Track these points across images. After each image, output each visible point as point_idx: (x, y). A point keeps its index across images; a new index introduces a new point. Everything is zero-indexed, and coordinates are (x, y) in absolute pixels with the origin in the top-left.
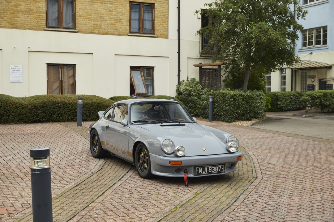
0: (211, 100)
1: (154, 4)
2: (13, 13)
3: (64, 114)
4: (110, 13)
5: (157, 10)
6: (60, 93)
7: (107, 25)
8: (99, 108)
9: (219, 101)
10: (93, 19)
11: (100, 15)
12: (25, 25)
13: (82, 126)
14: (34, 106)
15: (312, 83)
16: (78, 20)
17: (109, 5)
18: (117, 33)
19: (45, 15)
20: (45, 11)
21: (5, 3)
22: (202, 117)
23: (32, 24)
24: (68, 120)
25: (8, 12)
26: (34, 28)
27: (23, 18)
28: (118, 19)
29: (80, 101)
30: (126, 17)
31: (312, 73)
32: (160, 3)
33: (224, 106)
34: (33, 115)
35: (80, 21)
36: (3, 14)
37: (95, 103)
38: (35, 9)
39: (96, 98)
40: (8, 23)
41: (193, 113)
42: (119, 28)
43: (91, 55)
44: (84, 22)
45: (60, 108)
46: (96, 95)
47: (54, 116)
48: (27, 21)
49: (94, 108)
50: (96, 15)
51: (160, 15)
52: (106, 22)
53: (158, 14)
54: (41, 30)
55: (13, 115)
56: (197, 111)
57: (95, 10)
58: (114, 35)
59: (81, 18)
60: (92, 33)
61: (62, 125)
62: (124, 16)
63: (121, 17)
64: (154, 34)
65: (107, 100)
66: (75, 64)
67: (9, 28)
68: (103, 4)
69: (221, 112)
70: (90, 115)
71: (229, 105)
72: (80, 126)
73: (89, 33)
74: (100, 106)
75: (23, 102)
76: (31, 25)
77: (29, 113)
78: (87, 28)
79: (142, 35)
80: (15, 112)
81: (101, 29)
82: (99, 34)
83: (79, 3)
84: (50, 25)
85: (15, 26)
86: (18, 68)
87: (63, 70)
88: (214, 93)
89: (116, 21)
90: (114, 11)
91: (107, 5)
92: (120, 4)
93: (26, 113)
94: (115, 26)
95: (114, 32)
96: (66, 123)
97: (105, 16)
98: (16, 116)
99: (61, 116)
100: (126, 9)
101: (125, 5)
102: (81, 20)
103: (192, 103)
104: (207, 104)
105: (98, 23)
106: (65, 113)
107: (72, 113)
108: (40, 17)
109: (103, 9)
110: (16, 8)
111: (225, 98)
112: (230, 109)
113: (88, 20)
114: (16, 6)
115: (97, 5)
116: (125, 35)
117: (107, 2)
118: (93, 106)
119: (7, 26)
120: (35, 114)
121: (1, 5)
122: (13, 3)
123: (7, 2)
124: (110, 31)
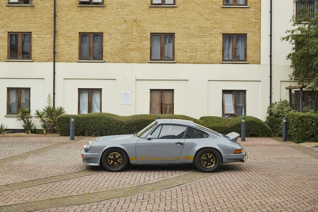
0: (285, 121)
1: (246, 34)
2: (125, 51)
4: (204, 45)
5: (249, 39)
7: (202, 56)
10: (189, 51)
11: (195, 48)
12: (134, 60)
14: (130, 123)
16: (176, 53)
17: (203, 38)
18: (210, 62)
19: (150, 51)
20: (150, 48)
21: (119, 44)
23: (139, 58)
25: (121, 50)
26: (140, 61)
27: (132, 54)
28: (212, 49)
30: (220, 47)
32: (253, 33)
34: (130, 130)
35: (178, 54)
36: (118, 52)
38: (142, 46)
40: (121, 59)
42: (213, 57)
43: (187, 81)
44: (182, 54)
48: (136, 56)
50: (192, 48)
51: (252, 44)
52: (201, 53)
53: (250, 42)
54: (146, 63)
55: (115, 130)
57: (191, 44)
58: (208, 63)
59: (179, 51)
60: (188, 63)
62: (217, 47)
63: (215, 48)
64: (247, 61)
66: (174, 90)
67: (122, 62)
68: (198, 38)
71: (297, 127)
73: (186, 63)
75: (122, 120)
76: (138, 60)
77: (127, 129)
78: (184, 59)
79: (233, 62)
80: (116, 128)
81: (196, 59)
82: (194, 63)
83: (177, 39)
84: (153, 58)
85: (126, 61)
86: (127, 93)
87: (163, 94)
89: (210, 52)
90: (208, 43)
91: (202, 39)
92: (213, 37)
93: (124, 129)
94: (209, 56)
95: (208, 61)
97: (200, 48)
98: (117, 131)
100: (219, 41)
101: (219, 37)
102: (179, 52)
105: (194, 54)
108: (146, 52)
109: (198, 42)
110: (127, 47)
112: (299, 130)
113: (184, 52)
114: (127, 45)
115: (193, 39)
116: (218, 63)
117: (202, 36)
119: (121, 61)
120: (131, 129)
121: (116, 46)
122: (125, 43)
123: (121, 43)
124: (204, 60)
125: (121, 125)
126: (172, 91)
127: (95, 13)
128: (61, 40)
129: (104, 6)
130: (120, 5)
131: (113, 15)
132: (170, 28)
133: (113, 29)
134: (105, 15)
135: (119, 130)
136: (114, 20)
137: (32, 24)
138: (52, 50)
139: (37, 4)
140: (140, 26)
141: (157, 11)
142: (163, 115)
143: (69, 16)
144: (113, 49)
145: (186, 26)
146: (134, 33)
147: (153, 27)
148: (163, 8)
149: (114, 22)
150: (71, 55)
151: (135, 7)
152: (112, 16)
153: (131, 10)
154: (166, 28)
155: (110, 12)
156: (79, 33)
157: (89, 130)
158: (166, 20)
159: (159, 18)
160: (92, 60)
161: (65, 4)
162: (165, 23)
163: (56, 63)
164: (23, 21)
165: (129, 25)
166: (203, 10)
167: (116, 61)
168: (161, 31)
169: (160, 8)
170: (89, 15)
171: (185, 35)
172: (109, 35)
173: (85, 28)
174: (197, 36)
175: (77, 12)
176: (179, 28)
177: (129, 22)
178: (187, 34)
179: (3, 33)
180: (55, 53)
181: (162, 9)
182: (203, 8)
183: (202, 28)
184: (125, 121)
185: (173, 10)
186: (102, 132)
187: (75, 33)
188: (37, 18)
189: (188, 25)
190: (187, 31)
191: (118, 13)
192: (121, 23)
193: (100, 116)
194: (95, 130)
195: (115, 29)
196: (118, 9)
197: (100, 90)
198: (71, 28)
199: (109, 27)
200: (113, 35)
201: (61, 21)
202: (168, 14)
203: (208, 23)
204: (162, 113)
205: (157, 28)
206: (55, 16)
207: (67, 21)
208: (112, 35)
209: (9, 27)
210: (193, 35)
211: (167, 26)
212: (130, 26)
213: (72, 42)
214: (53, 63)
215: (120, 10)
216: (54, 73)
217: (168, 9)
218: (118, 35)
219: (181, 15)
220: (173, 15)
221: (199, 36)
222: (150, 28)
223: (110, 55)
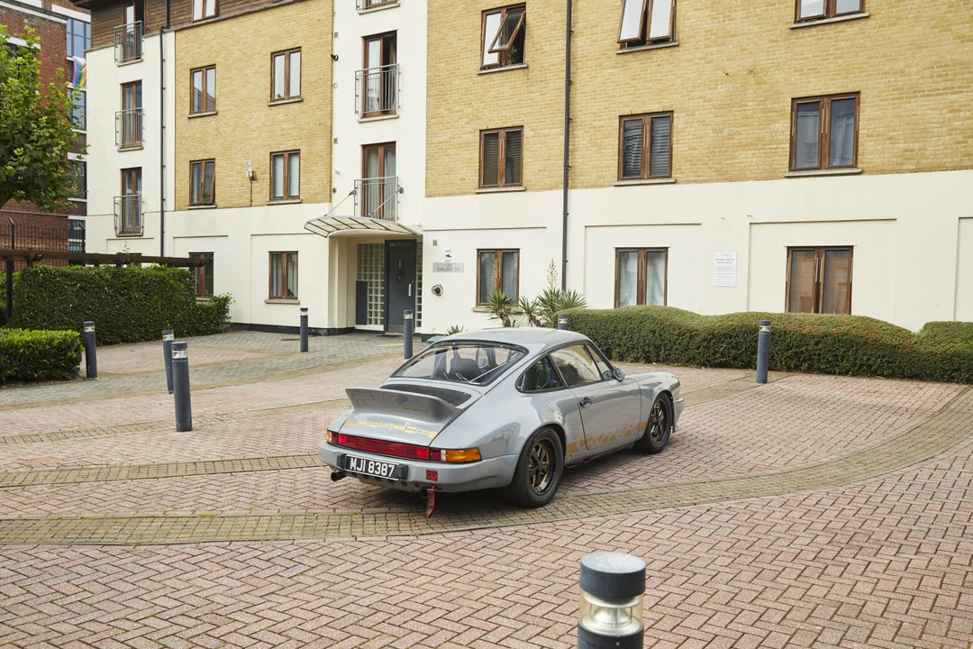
2: (726, 152)
4: (952, 115)
6: (813, 310)
7: (942, 147)
8: (855, 348)
10: (902, 137)
11: (922, 127)
12: (747, 172)
13: (765, 382)
16: (863, 145)
17: (949, 97)
19: (788, 145)
20: (789, 137)
21: (711, 135)
23: (760, 167)
25: (716, 150)
26: (764, 175)
27: (744, 158)
35: (869, 148)
36: (708, 157)
37: (845, 334)
38: (768, 137)
39: (857, 324)
40: (716, 171)
43: (893, 222)
44: (879, 147)
48: (752, 162)
50: (913, 127)
52: (939, 140)
54: (779, 178)
55: (677, 350)
57: (907, 116)
58: (961, 168)
59: (870, 141)
60: (898, 172)
66: (852, 247)
67: (717, 181)
68: (933, 98)
73: (890, 173)
76: (758, 171)
77: (705, 347)
78: (886, 160)
80: (679, 344)
81: (923, 158)
82: (916, 171)
83: (866, 107)
84: (798, 166)
85: (728, 176)
86: (728, 258)
87: (823, 259)
89: (968, 134)
90: (963, 108)
91: (944, 99)
93: (698, 348)
94: (966, 147)
95: (961, 161)
97: (937, 125)
102: (872, 143)
105: (917, 144)
107: (796, 353)
108: (778, 150)
109: (933, 109)
110: (731, 141)
113: (888, 142)
114: (730, 137)
115: (916, 102)
117: (944, 89)
118: (839, 341)
119: (714, 178)
121: (703, 140)
122: (726, 132)
123: (714, 131)
124: (948, 160)
125: (691, 337)
126: (849, 249)
127: (654, 64)
128: (581, 138)
129: (677, 43)
130: (713, 37)
131: (696, 64)
132: (846, 78)
133: (698, 98)
134: (677, 66)
135: (686, 350)
136: (699, 75)
137: (524, 107)
138: (562, 162)
139: (534, 61)
140: (765, 83)
141: (813, 36)
142: (820, 315)
143: (600, 80)
144: (695, 149)
145: (896, 67)
146: (750, 103)
147: (798, 82)
148: (827, 28)
149: (700, 81)
150: (602, 171)
151: (751, 36)
152: (694, 67)
153: (741, 46)
154: (834, 79)
155: (690, 56)
156: (620, 117)
157: (619, 345)
158: (836, 58)
159: (817, 56)
160: (648, 178)
161: (591, 53)
162: (832, 66)
163: (570, 191)
164: (507, 102)
165: (736, 85)
166: (950, 12)
167: (704, 178)
168: (821, 89)
169: (820, 28)
170: (642, 71)
171: (891, 95)
172: (687, 115)
173: (632, 104)
174: (929, 91)
175: (616, 67)
176: (874, 75)
177: (736, 75)
178: (896, 90)
179: (471, 133)
180: (567, 167)
181: (824, 30)
182: (952, 6)
183: (948, 66)
184: (700, 328)
185: (857, 29)
186: (649, 352)
187: (610, 119)
188: (533, 93)
189: (901, 64)
190: (896, 81)
191: (710, 58)
192: (717, 80)
193: (643, 314)
194: (634, 348)
195: (701, 97)
196: (710, 46)
197: (663, 251)
198: (602, 107)
199: (687, 95)
200: (696, 113)
201: (582, 93)
202: (842, 40)
203: (966, 49)
204: (817, 311)
205: (810, 82)
206: (569, 83)
207: (595, 92)
208: (694, 115)
209: (481, 119)
210: (915, 92)
211: (838, 75)
212: (739, 85)
213: (605, 140)
214: (563, 191)
215: (715, 49)
216: (566, 214)
217: (842, 27)
218: (710, 113)
219: (880, 38)
220: (856, 42)
221: (934, 90)
222: (792, 84)
223: (688, 164)
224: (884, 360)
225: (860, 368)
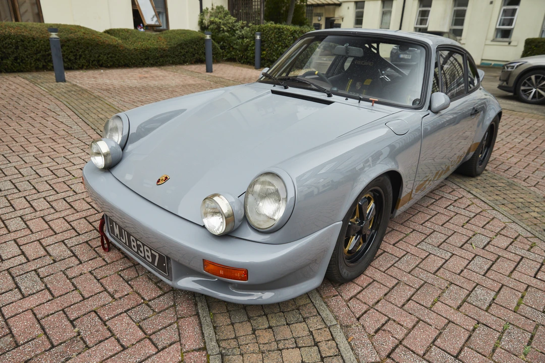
0: (258, 37)
3: (27, 57)
6: (14, 20)
8: (90, 48)
9: (271, 39)
13: (64, 81)
15: (317, 22)
22: (240, 62)
24: (38, 69)
29: (54, 35)
31: (318, 10)
33: (279, 47)
37: (82, 39)
39: (83, 31)
41: (226, 56)
45: (17, 48)
46: (82, 25)
47: (8, 62)
49: (81, 48)
56: (233, 53)
61: (26, 79)
65: (101, 34)
69: (274, 55)
70: (76, 59)
72: (62, 82)
74: (92, 45)
88: (263, 28)
96: (35, 74)
99: (22, 61)
103: (225, 43)
104: (250, 44)
106: (29, 56)
107: (43, 56)
111: (281, 35)
118: (79, 44)
224: (109, 56)
225: (92, 62)
